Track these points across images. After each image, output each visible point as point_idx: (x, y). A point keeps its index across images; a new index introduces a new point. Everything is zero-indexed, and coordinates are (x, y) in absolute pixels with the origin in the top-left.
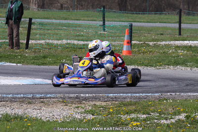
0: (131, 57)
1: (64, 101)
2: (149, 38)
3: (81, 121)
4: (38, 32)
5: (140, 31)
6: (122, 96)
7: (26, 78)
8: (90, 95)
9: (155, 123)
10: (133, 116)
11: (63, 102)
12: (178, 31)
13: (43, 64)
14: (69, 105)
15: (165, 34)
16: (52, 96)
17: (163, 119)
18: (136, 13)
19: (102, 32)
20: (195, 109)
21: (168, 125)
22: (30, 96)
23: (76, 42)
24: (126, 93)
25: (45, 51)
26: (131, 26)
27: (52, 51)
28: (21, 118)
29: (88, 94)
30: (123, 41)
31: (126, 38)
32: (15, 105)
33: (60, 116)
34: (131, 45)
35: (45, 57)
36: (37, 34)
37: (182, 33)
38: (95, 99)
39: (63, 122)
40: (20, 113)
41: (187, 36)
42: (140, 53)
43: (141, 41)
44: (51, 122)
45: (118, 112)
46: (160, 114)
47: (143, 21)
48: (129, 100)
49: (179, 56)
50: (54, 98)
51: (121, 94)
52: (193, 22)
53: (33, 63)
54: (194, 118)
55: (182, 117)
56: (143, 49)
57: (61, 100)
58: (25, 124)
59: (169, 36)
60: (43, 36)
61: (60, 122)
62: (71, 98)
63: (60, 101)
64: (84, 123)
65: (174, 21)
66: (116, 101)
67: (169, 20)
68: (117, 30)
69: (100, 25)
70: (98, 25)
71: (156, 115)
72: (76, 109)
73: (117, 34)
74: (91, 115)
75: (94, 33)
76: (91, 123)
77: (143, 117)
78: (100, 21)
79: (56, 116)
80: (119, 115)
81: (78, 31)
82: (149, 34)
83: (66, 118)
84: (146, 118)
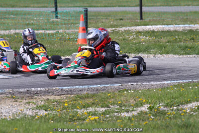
1: (13, 97)
2: (107, 24)
3: (33, 117)
8: (42, 89)
9: (115, 116)
10: (91, 109)
11: (12, 98)
12: (139, 15)
14: (19, 100)
15: (125, 19)
17: (123, 112)
19: (55, 19)
20: (158, 99)
21: (130, 118)
24: (83, 85)
26: (86, 11)
29: (40, 88)
30: (78, 28)
31: (81, 24)
33: (8, 113)
37: (143, 17)
39: (13, 120)
41: (150, 20)
45: (74, 106)
46: (120, 106)
47: (99, 5)
48: (85, 93)
49: (140, 43)
50: (2, 94)
51: (77, 87)
52: (155, 4)
54: (158, 109)
55: (145, 108)
57: (10, 95)
59: (129, 20)
61: (9, 120)
62: (21, 93)
63: (8, 97)
64: (36, 120)
65: (134, 5)
66: (71, 94)
67: (129, 3)
68: (72, 17)
69: (51, 12)
70: (50, 11)
71: (116, 107)
72: (27, 105)
73: (72, 21)
74: (44, 111)
75: (46, 21)
76: (44, 119)
77: (101, 110)
78: (51, 7)
79: (4, 114)
80: (75, 110)
81: (27, 19)
82: (107, 20)
83: (15, 116)
84: (106, 111)
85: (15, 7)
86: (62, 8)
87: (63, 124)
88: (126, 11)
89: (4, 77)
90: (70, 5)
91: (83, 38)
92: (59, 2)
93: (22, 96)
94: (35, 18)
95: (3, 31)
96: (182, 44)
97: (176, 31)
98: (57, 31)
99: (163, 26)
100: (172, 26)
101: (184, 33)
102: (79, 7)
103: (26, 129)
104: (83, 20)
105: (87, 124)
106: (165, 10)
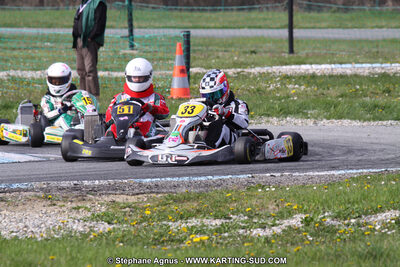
1: (48, 197)
2: (227, 62)
3: (85, 236)
5: (207, 46)
6: (171, 182)
8: (103, 182)
9: (239, 236)
10: (193, 222)
11: (46, 198)
12: (287, 45)
14: (60, 204)
15: (260, 52)
16: (23, 186)
17: (255, 228)
18: (199, 10)
19: (129, 51)
20: (322, 204)
21: (267, 240)
24: (179, 176)
25: (6, 93)
26: (188, 36)
29: (99, 180)
30: (171, 67)
31: (178, 61)
33: (39, 227)
34: (189, 76)
35: (7, 107)
37: (295, 49)
38: (114, 189)
39: (47, 240)
41: (307, 55)
44: (20, 241)
45: (162, 216)
46: (249, 217)
47: (213, 25)
48: (184, 190)
49: (289, 97)
50: (27, 190)
51: (169, 179)
52: (318, 25)
54: (321, 223)
55: (296, 221)
57: (42, 194)
59: (268, 54)
60: (2, 63)
61: (39, 239)
62: (64, 189)
63: (39, 197)
64: (91, 240)
65: (278, 25)
66: (158, 193)
67: (268, 22)
68: (160, 46)
69: (122, 37)
70: (119, 36)
71: (242, 219)
72: (74, 212)
73: (160, 55)
74: (106, 224)
75: (111, 54)
76: (106, 239)
77: (214, 224)
78: (122, 28)
79: (32, 229)
80: (165, 222)
82: (226, 53)
83: (52, 232)
84: (222, 225)
85: (54, 27)
86: (142, 30)
87: (142, 248)
88: (263, 37)
89: (32, 159)
90: (157, 24)
91: (181, 87)
92: (137, 19)
93: (64, 195)
95: (30, 72)
96: (368, 99)
97: (356, 75)
99: (333, 66)
100: (349, 66)
101: (372, 79)
102: (175, 28)
103: (73, 259)
104: (181, 53)
105: (186, 249)
106: (337, 36)
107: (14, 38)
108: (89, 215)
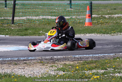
0: (92, 27)
1: (42, 62)
2: (105, 13)
3: (55, 76)
4: (21, 10)
5: (98, 7)
6: (85, 57)
7: (13, 46)
8: (62, 57)
9: (111, 76)
10: (94, 71)
11: (41, 62)
13: (25, 35)
14: (46, 64)
15: (117, 9)
16: (33, 58)
17: (116, 73)
19: (70, 9)
22: (16, 59)
23: (49, 17)
24: (89, 54)
25: (26, 24)
26: (91, 3)
27: (32, 25)
28: (10, 76)
29: (60, 56)
30: (85, 15)
31: (88, 13)
32: (5, 66)
33: (38, 73)
34: (92, 18)
35: (26, 30)
36: (20, 12)
38: (65, 59)
39: (41, 78)
40: (8, 72)
42: (98, 24)
43: (99, 15)
44: (32, 78)
45: (83, 69)
46: (114, 69)
48: (90, 59)
50: (34, 60)
51: (85, 55)
53: (18, 35)
56: (101, 21)
57: (39, 61)
58: (13, 80)
59: (120, 10)
60: (24, 14)
61: (39, 78)
62: (47, 59)
63: (38, 62)
64: (57, 78)
66: (81, 61)
68: (81, 7)
70: (66, 4)
71: (112, 70)
72: (51, 67)
73: (81, 10)
74: (62, 72)
75: (63, 10)
76: (63, 77)
77: (101, 72)
78: (67, 1)
79: (36, 74)
80: (83, 71)
81: (51, 9)
82: (105, 10)
83: (43, 75)
84: (104, 72)
86: (75, 1)
88: (118, 3)
91: (89, 22)
93: (48, 61)
94: (56, 8)
95: (34, 17)
98: (71, 17)
104: (89, 10)
105: (91, 81)
107: (29, 4)
108: (56, 68)
